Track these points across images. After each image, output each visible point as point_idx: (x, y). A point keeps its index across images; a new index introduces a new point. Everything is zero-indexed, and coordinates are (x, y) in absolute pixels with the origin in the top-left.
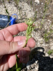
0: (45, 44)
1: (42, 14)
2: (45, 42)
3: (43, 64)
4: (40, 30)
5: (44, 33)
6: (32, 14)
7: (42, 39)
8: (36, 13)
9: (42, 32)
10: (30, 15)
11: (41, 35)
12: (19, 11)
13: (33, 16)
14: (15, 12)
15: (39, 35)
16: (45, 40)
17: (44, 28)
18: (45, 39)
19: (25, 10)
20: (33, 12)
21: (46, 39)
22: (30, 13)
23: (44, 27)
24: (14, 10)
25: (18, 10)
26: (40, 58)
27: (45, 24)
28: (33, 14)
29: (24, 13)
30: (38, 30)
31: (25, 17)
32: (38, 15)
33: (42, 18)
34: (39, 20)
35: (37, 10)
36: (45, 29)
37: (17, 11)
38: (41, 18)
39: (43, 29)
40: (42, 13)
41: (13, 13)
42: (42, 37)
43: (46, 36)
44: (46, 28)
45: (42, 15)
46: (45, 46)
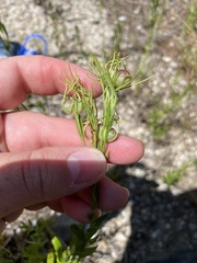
0: (155, 148)
1: (141, 34)
2: (155, 140)
3: (145, 218)
4: (137, 97)
5: (149, 106)
6: (102, 35)
7: (141, 130)
8: (119, 30)
9: (144, 105)
10: (97, 37)
11: (141, 115)
12: (51, 21)
13: (107, 42)
14: (36, 28)
15: (133, 116)
16: (155, 133)
17: (148, 87)
18: (152, 128)
19: (75, 20)
20: (107, 27)
21: (156, 128)
22: (97, 30)
23: (150, 84)
24: (31, 18)
25: (47, 20)
26: (137, 198)
27: (154, 73)
28: (109, 33)
29: (74, 32)
30: (128, 98)
31: (78, 48)
32: (126, 37)
33: (143, 51)
34: (131, 59)
35: (122, 19)
36: (152, 92)
37: (43, 22)
38: (139, 49)
39: (146, 91)
40: (143, 31)
41: (29, 32)
42: (144, 121)
43: (157, 117)
44: (156, 90)
45: (142, 40)
46: (155, 155)
